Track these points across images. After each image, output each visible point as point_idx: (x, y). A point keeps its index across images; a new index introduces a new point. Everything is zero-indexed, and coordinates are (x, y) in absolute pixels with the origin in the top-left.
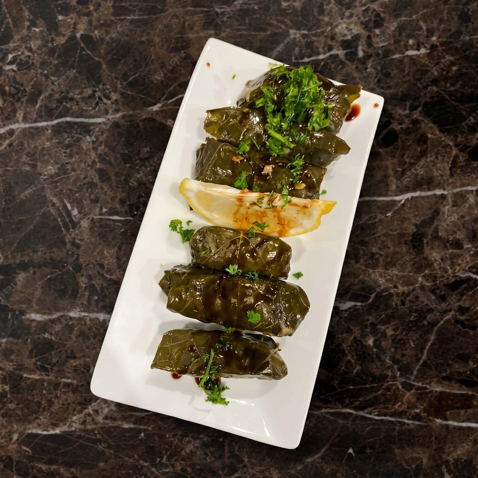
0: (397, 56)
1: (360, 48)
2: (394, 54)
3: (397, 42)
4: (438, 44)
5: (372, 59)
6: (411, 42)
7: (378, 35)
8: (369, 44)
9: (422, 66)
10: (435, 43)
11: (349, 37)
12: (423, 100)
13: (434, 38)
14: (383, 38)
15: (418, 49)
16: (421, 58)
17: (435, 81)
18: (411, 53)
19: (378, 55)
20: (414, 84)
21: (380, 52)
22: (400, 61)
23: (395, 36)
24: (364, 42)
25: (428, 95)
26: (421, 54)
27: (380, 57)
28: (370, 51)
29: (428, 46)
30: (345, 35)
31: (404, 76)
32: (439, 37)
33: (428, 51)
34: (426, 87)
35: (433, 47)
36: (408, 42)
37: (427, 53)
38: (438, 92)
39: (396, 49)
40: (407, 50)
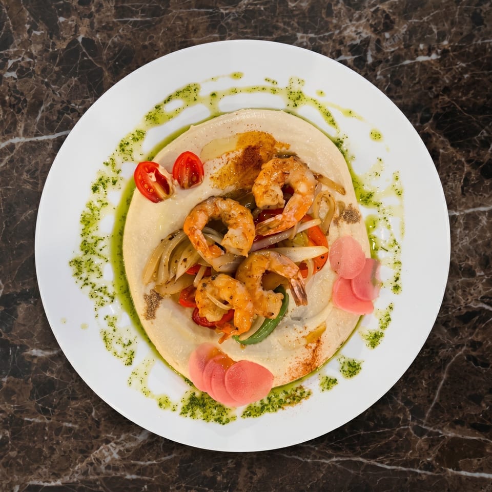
0: (407, 62)
1: (369, 53)
2: (405, 60)
3: (407, 47)
4: (450, 48)
5: (381, 65)
6: (422, 46)
7: (387, 39)
8: (379, 49)
9: (433, 73)
10: (446, 47)
11: (358, 41)
12: (434, 112)
13: (446, 43)
14: (393, 43)
15: (429, 55)
16: (432, 65)
17: (446, 90)
18: (421, 59)
19: (388, 61)
20: (426, 94)
21: (389, 58)
22: (411, 67)
23: (404, 40)
24: (374, 47)
25: (439, 106)
26: (432, 60)
27: (391, 63)
28: (380, 56)
29: (439, 51)
30: (353, 39)
31: (415, 84)
32: (450, 42)
33: (439, 57)
34: (437, 96)
35: (445, 52)
36: (419, 46)
37: (437, 59)
38: (449, 102)
39: (406, 54)
40: (418, 56)
